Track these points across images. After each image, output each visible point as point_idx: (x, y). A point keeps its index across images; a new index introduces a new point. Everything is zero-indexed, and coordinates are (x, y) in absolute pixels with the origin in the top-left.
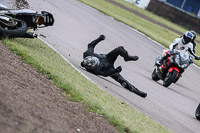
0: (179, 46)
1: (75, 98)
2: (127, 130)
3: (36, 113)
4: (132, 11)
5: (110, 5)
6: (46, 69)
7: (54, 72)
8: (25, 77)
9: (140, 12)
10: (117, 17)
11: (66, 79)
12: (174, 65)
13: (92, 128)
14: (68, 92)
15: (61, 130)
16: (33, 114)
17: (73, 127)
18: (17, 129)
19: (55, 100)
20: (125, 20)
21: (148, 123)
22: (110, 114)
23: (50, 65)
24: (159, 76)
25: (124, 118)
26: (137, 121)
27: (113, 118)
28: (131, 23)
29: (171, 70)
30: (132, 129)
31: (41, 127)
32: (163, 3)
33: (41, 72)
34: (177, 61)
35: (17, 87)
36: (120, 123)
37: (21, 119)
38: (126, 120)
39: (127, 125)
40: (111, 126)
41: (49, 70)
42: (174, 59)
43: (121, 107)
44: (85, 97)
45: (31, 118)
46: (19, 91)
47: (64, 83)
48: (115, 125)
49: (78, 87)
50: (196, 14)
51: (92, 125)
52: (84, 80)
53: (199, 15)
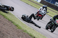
0: (42, 9)
1: (19, 28)
2: (34, 37)
3: (8, 32)
4: (36, 3)
6: (11, 20)
8: (5, 22)
9: (38, 3)
10: (31, 5)
11: (17, 23)
12: (40, 14)
13: (24, 37)
14: (17, 27)
15: (15, 37)
16: (7, 33)
17: (19, 36)
18: (2, 37)
19: (14, 29)
20: (34, 6)
21: (41, 35)
22: (29, 33)
23: (12, 19)
25: (34, 34)
28: (35, 7)
30: (36, 37)
31: (9, 36)
32: (45, 1)
33: (9, 21)
34: (41, 13)
35: (2, 25)
36: (32, 35)
37: (4, 34)
39: (34, 36)
41: (12, 20)
42: (40, 13)
44: (22, 28)
45: (7, 34)
46: (3, 26)
47: (16, 24)
48: (31, 36)
49: (20, 25)
50: (54, 4)
52: (22, 23)
53: (55, 4)
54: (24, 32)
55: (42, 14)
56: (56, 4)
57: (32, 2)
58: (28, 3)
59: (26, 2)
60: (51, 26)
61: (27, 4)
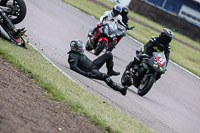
0: (109, 18)
1: (57, 97)
2: (108, 129)
3: (18, 112)
5: (92, 4)
6: (28, 68)
7: (35, 71)
8: (6, 76)
11: (48, 78)
13: (74, 127)
14: (49, 92)
16: (14, 113)
17: (54, 126)
19: (37, 100)
21: (130, 122)
22: (92, 113)
23: (31, 64)
24: (91, 46)
25: (106, 118)
26: (119, 120)
27: (95, 117)
29: (100, 40)
30: (115, 127)
31: (22, 126)
32: (144, 2)
33: (22, 71)
34: (106, 31)
36: (101, 122)
37: (2, 118)
38: (108, 120)
39: (108, 124)
40: (93, 126)
41: (30, 69)
42: (103, 30)
43: (103, 106)
44: (66, 96)
45: (12, 117)
47: (45, 81)
48: (97, 124)
49: (59, 86)
51: (74, 124)
52: (65, 80)
53: (180, 14)
54: (72, 109)
55: (110, 33)
56: (183, 13)
57: (100, 7)
58: (86, 9)
59: (78, 6)
60: (137, 74)
61: (80, 13)
